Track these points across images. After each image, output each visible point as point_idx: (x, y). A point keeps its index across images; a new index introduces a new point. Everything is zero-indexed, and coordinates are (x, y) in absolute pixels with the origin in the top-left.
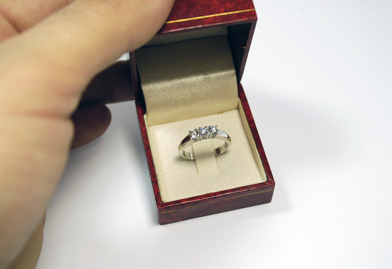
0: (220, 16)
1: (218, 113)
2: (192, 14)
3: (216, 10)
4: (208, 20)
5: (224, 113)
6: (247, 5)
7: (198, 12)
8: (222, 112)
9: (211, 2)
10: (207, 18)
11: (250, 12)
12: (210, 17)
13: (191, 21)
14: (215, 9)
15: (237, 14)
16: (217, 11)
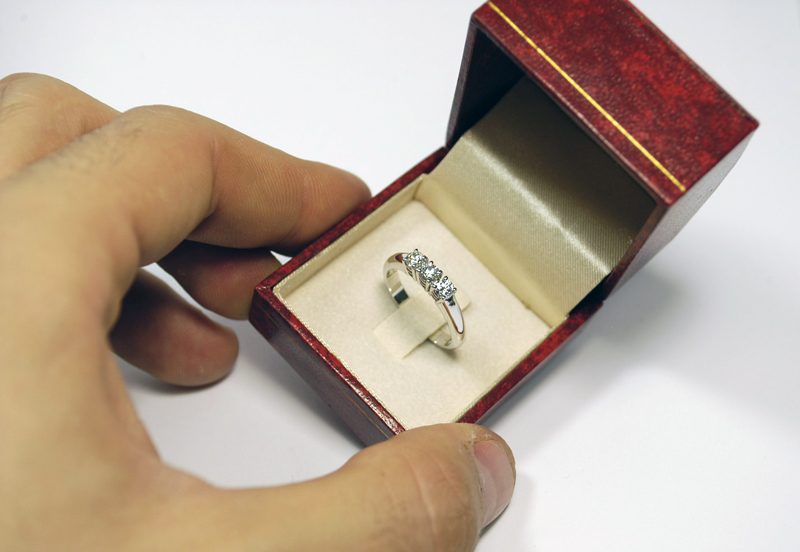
0: (626, 139)
1: (523, 302)
2: (595, 90)
3: (632, 125)
4: (602, 122)
5: (529, 313)
6: (683, 172)
7: (606, 97)
8: (528, 307)
9: (643, 108)
10: (604, 118)
11: (674, 185)
12: (610, 123)
13: (581, 96)
14: (634, 122)
15: (652, 165)
16: (632, 128)
